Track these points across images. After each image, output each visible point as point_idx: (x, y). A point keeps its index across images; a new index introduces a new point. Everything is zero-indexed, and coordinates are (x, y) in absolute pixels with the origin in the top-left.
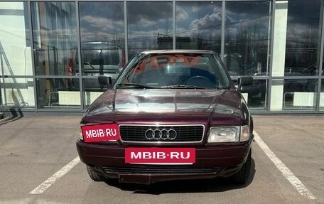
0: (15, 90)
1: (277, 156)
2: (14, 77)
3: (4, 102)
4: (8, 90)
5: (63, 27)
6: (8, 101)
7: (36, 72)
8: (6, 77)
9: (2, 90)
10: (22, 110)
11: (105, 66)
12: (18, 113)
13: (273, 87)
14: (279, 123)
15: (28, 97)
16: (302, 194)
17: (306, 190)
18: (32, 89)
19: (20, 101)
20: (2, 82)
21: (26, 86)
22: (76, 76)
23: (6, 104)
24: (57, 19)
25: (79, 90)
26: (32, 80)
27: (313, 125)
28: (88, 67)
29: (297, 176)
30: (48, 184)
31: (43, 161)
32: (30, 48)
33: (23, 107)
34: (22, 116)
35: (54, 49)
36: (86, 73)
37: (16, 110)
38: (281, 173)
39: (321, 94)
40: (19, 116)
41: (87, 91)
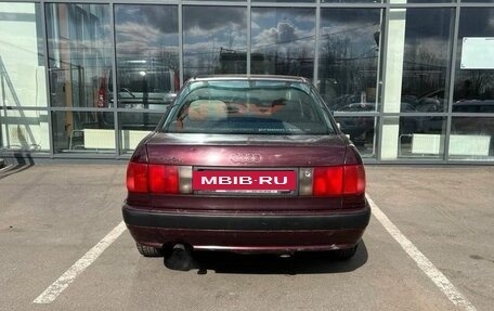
0: (23, 127)
1: (403, 233)
2: (21, 109)
3: (5, 144)
4: (12, 127)
5: (92, 37)
6: (12, 143)
7: (52, 102)
8: (9, 108)
9: (4, 126)
10: (32, 155)
11: (150, 95)
12: (27, 160)
13: (384, 126)
14: (395, 178)
15: (41, 137)
16: (455, 302)
17: (459, 295)
18: (45, 126)
19: (30, 143)
20: (3, 115)
21: (37, 122)
22: (110, 109)
23: (9, 146)
24: (84, 27)
25: (113, 128)
26: (45, 113)
27: (442, 181)
28: (127, 94)
29: (440, 269)
30: (63, 283)
31: (58, 241)
32: (43, 68)
33: (34, 151)
34: (32, 164)
35: (79, 68)
36: (122, 103)
37: (24, 155)
38: (415, 263)
39: (451, 137)
40: (28, 163)
41: (125, 128)
